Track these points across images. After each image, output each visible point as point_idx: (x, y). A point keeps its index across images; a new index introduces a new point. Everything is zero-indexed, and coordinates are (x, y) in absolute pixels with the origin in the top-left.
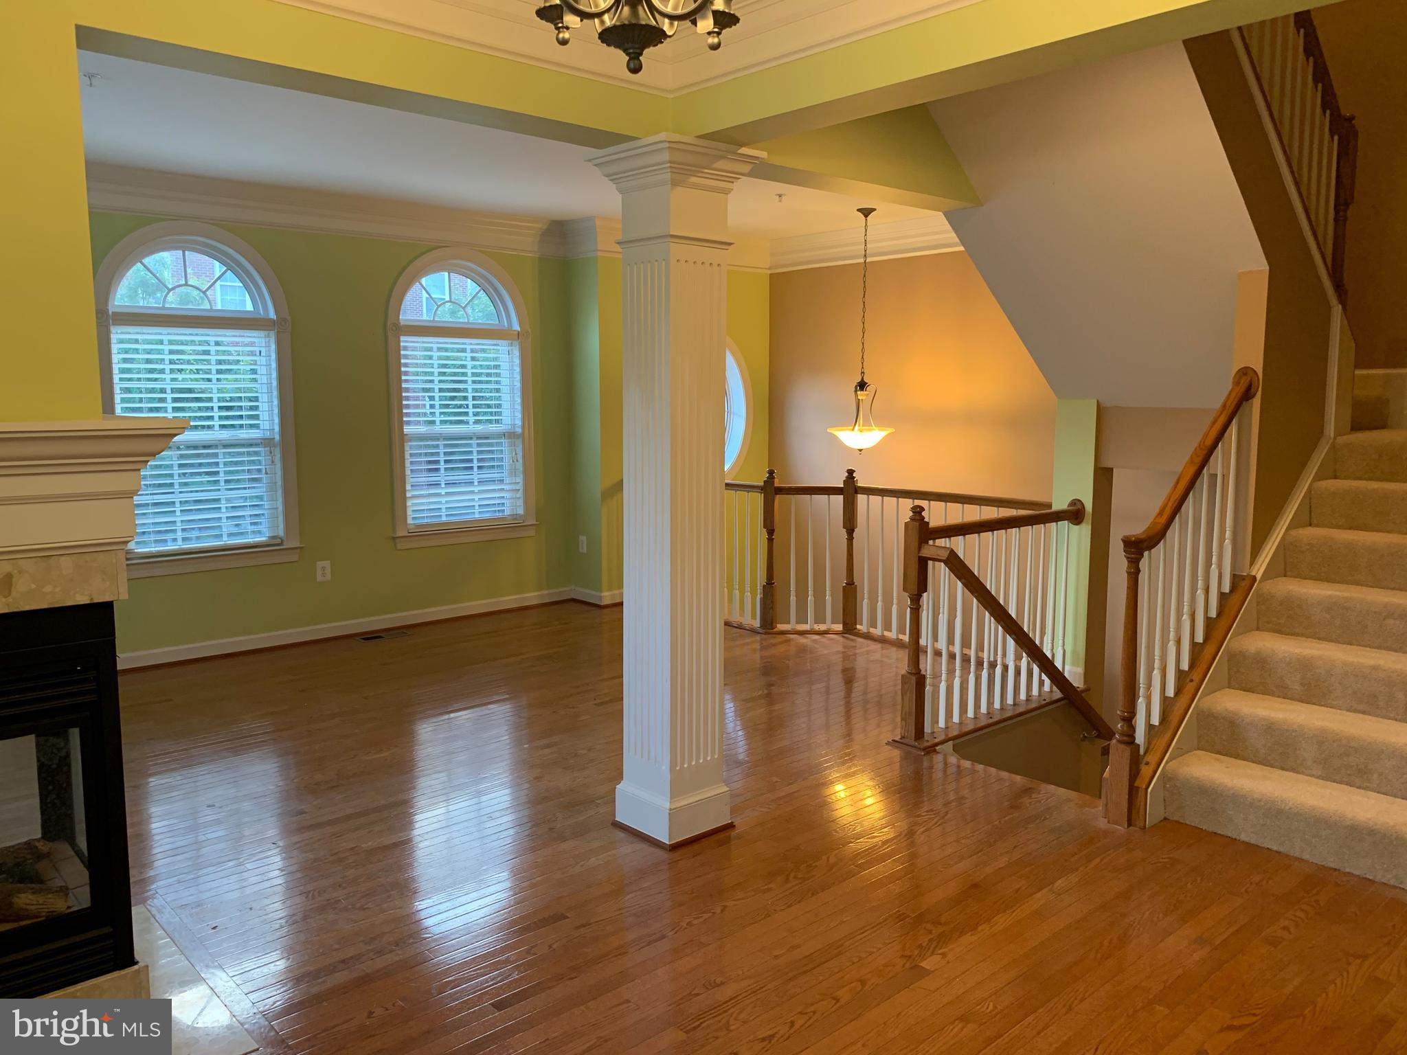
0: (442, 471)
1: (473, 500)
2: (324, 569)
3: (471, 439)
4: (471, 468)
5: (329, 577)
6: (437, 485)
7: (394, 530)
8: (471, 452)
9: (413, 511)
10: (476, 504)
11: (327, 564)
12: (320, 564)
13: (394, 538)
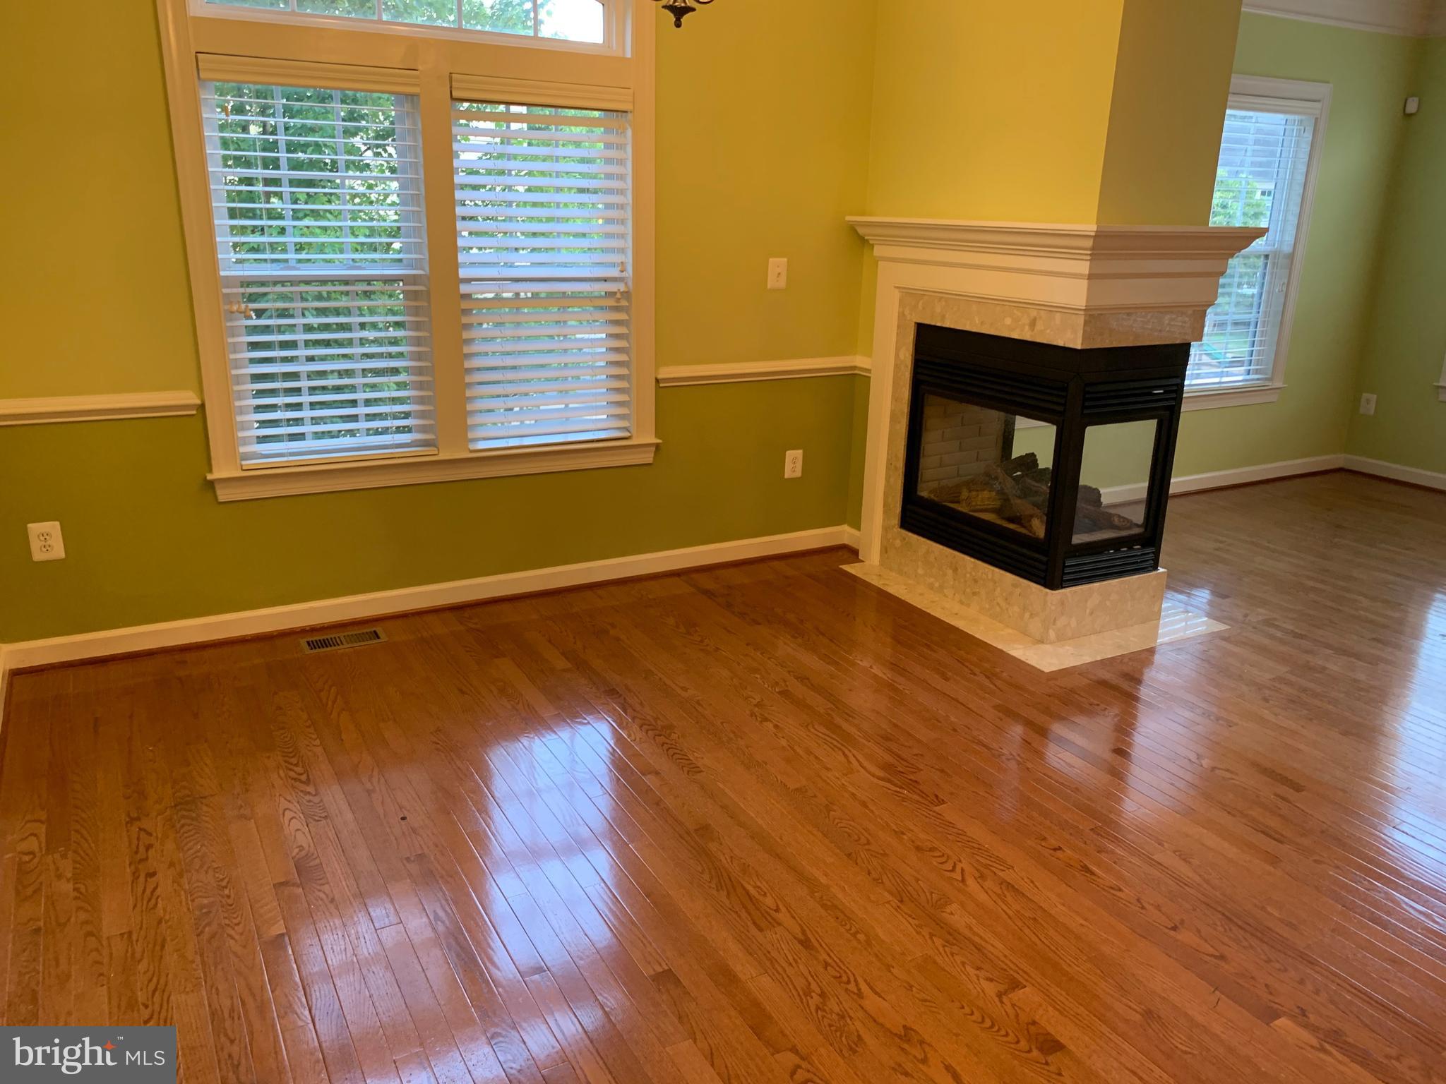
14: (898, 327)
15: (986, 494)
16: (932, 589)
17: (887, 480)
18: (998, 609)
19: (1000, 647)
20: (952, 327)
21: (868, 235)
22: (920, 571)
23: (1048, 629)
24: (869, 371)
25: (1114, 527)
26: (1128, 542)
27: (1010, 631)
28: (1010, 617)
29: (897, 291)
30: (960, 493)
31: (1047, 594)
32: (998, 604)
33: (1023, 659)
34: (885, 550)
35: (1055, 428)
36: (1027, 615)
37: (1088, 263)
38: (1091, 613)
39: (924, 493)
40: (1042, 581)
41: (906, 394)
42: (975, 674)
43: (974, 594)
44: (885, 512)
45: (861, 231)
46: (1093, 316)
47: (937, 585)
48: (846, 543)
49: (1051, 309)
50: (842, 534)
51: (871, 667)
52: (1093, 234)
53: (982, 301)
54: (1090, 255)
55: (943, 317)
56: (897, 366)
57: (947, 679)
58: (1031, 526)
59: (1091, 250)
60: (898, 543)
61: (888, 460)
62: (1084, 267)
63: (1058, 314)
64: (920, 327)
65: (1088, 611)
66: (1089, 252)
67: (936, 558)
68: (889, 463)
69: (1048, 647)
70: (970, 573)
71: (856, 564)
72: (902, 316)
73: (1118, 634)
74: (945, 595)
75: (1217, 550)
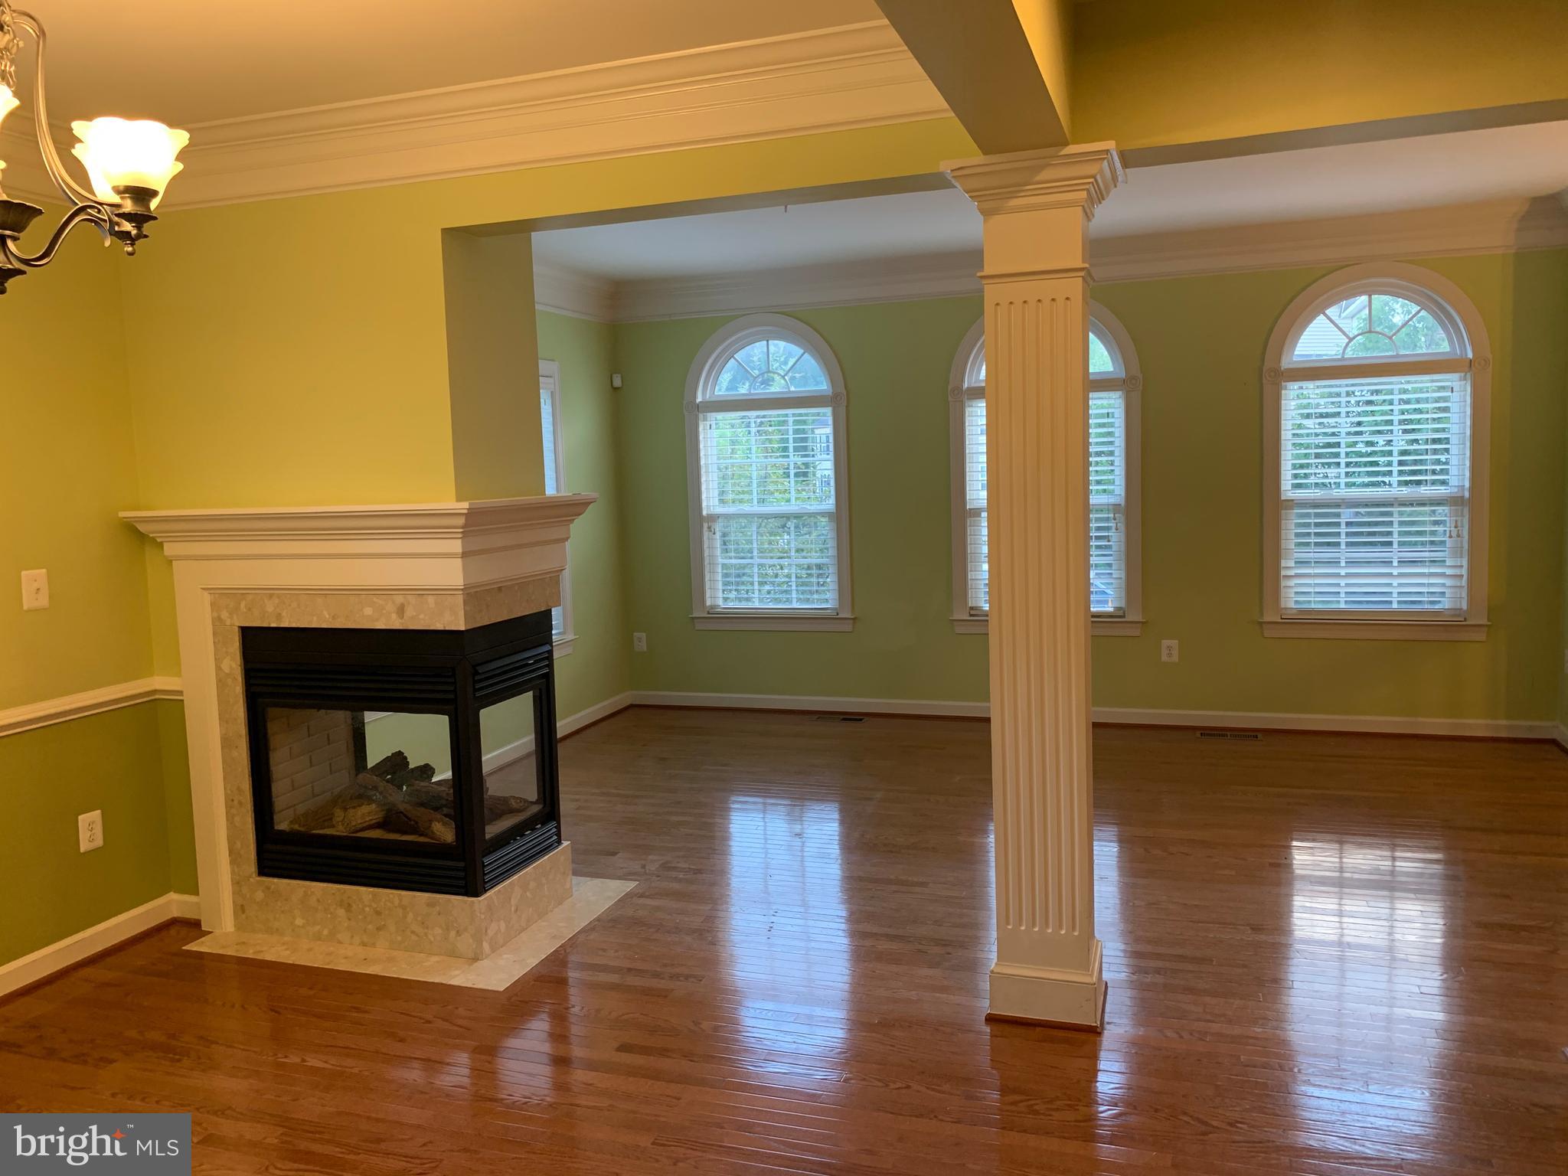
0: (1343, 546)
1: (1390, 585)
2: (1170, 649)
3: (1392, 505)
4: (1390, 544)
5: (1175, 658)
6: (1335, 563)
7: (1262, 614)
8: (1391, 523)
9: (1296, 593)
10: (1395, 591)
11: (1174, 643)
12: (1165, 643)
13: (1261, 624)
14: (215, 634)
15: (365, 809)
16: (319, 939)
17: (230, 818)
18: (414, 937)
19: (437, 980)
20: (294, 625)
21: (153, 533)
22: (299, 922)
23: (482, 941)
24: (181, 693)
25: (512, 811)
26: (529, 825)
27: (435, 959)
28: (431, 942)
29: (206, 593)
30: (333, 814)
31: (473, 902)
32: (413, 932)
33: (469, 985)
34: (240, 909)
35: (446, 718)
36: (453, 933)
37: (460, 541)
38: (516, 911)
39: (282, 824)
40: (463, 891)
41: (240, 711)
42: (429, 1022)
43: (379, 929)
44: (233, 862)
45: (141, 528)
46: (473, 595)
47: (326, 932)
48: (175, 916)
49: (421, 592)
50: (172, 904)
51: (304, 1060)
52: (465, 511)
53: (325, 593)
54: (462, 532)
55: (279, 616)
56: (221, 683)
57: (402, 1040)
58: (433, 832)
59: (462, 528)
60: (260, 895)
61: (226, 795)
62: (456, 546)
63: (430, 597)
64: (244, 630)
65: (513, 909)
66: (461, 530)
67: (318, 901)
68: (230, 803)
69: (485, 963)
70: (370, 906)
71: (203, 939)
72: (217, 621)
73: (544, 924)
74: (340, 942)
75: (577, 809)
